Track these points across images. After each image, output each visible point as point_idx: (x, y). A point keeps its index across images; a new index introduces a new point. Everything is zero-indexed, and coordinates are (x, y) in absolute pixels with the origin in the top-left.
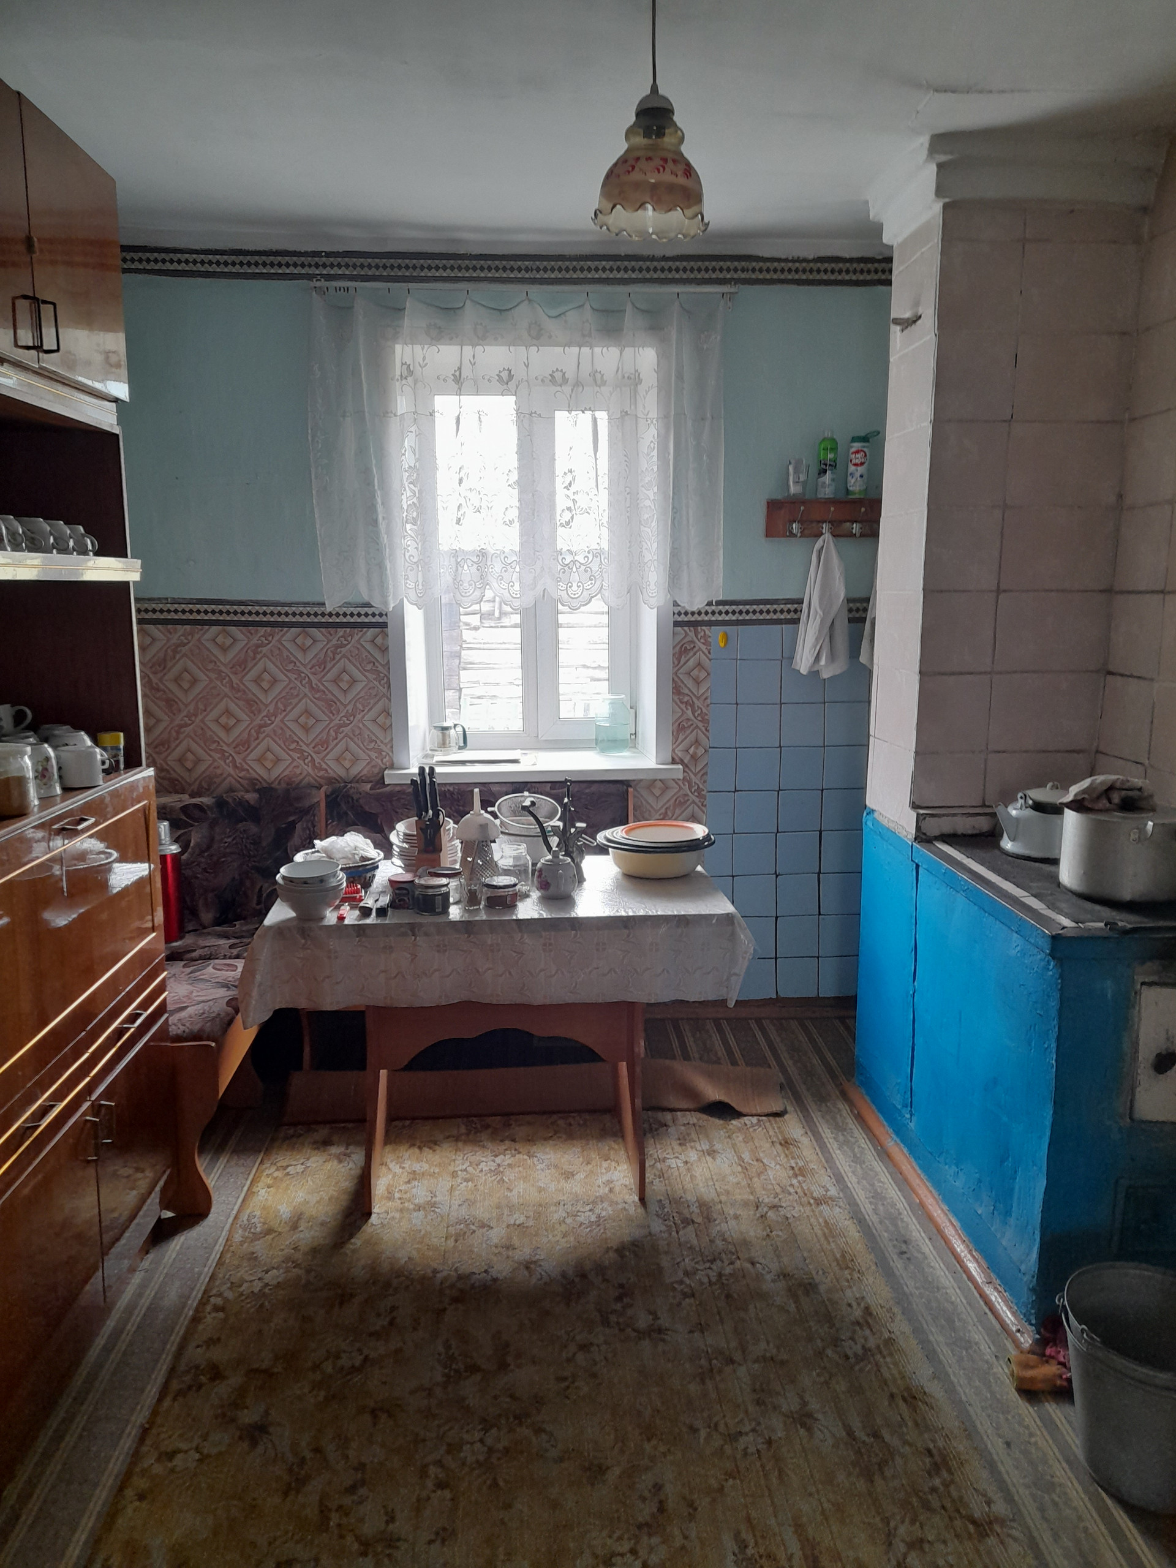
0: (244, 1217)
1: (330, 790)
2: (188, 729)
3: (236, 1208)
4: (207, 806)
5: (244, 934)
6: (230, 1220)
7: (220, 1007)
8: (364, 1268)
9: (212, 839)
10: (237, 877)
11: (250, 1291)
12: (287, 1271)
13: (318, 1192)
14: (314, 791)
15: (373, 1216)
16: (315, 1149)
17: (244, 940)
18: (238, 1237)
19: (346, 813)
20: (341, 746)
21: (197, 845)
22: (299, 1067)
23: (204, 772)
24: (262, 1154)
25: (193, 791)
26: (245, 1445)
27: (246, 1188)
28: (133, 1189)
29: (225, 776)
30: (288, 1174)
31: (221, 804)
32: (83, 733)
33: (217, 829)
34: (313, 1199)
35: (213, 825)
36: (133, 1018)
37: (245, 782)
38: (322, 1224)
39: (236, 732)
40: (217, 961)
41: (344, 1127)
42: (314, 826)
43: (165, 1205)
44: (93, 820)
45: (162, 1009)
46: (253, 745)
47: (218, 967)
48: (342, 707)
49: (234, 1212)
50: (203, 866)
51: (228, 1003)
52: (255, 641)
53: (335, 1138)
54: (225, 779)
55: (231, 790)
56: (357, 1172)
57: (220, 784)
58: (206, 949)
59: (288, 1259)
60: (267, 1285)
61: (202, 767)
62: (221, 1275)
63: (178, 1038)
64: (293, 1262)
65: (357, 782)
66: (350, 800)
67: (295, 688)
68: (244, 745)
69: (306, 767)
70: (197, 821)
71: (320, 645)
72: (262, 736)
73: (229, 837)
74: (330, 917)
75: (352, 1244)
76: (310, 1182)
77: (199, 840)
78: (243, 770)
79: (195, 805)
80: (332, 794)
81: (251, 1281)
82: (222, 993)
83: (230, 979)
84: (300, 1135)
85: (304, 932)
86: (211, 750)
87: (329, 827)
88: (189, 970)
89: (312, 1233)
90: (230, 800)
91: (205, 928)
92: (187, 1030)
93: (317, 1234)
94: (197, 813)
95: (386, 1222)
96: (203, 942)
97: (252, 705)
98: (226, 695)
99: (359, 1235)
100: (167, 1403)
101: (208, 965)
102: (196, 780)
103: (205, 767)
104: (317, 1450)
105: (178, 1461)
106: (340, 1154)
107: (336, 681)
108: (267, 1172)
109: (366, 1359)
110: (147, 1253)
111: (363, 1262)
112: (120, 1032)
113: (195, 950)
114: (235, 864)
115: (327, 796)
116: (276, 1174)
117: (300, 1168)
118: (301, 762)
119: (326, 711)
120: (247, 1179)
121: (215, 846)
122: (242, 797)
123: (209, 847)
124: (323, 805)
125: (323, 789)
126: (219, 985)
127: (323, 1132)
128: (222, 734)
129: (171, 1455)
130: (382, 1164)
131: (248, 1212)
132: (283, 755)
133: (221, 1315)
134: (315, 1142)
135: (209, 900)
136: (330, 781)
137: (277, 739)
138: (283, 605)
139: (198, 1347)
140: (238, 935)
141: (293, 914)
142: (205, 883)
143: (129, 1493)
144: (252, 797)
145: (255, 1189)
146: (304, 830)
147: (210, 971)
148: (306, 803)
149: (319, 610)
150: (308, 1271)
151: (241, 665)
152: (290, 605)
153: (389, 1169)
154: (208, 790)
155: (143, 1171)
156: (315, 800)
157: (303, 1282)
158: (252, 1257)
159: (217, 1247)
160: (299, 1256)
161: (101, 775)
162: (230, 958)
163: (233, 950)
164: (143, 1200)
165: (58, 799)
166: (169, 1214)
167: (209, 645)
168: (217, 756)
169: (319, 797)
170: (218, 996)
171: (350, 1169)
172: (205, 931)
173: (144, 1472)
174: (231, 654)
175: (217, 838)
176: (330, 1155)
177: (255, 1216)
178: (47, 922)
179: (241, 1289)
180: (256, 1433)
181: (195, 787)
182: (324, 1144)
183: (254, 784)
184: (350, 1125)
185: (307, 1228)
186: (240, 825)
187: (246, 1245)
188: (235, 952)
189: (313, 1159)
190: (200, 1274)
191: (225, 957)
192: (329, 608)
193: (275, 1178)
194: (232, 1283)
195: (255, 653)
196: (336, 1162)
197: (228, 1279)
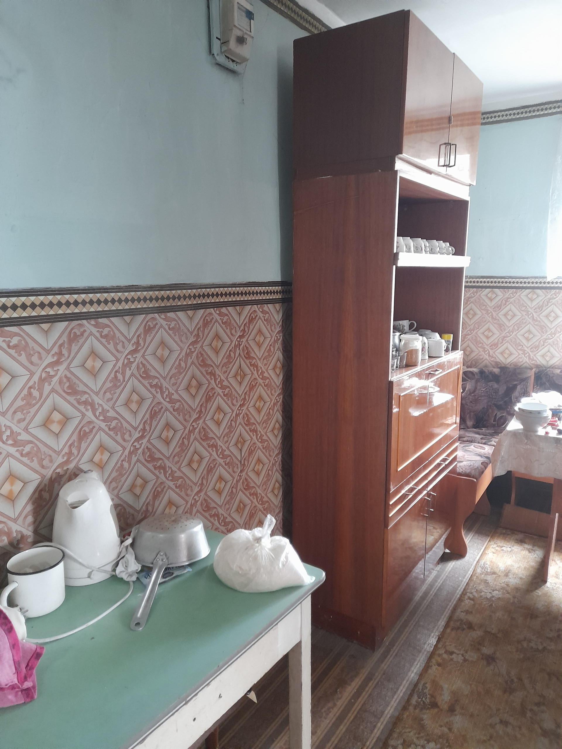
0: (482, 563)
1: (538, 370)
2: (469, 337)
3: (478, 558)
4: (476, 373)
5: (488, 434)
6: (475, 562)
7: (478, 464)
8: (543, 605)
9: (476, 388)
10: (486, 407)
11: (485, 596)
12: (503, 594)
13: (519, 563)
14: (529, 371)
15: (548, 583)
16: (516, 543)
17: (488, 437)
18: (479, 570)
19: (545, 383)
20: (546, 349)
21: (469, 390)
22: (509, 502)
23: (474, 356)
24: (490, 537)
25: (468, 365)
26: (485, 663)
27: (482, 550)
28: (432, 535)
29: (484, 359)
30: (503, 550)
31: (482, 372)
32: (437, 334)
33: (479, 384)
34: (516, 566)
35: (477, 381)
36: (444, 460)
37: (493, 363)
38: (521, 578)
39: (492, 339)
40: (475, 444)
41: (531, 537)
42: (527, 388)
43: (446, 545)
44: (441, 371)
45: (455, 459)
46: (499, 346)
47: (476, 447)
48: (548, 330)
49: (477, 559)
50: (471, 400)
51: (482, 464)
52: (507, 296)
53: (527, 540)
54: (484, 360)
55: (486, 366)
56: (539, 560)
57: (481, 363)
58: (470, 438)
59: (503, 588)
60: (493, 597)
61: (473, 355)
62: (471, 585)
63: (460, 474)
64: (506, 591)
65: (552, 368)
66: (548, 376)
67: (525, 319)
68: (495, 345)
69: (525, 358)
70: (469, 378)
71: (540, 298)
72: (504, 342)
73: (484, 388)
74: (541, 431)
75: (537, 592)
76: (514, 557)
77: (470, 388)
78: (493, 357)
79: (470, 372)
80: (539, 372)
81: (486, 592)
82: (478, 458)
83: (482, 453)
84: (508, 535)
85: (527, 437)
86: (478, 347)
87: (535, 389)
88: (462, 445)
89: (516, 580)
90: (486, 371)
91: (468, 428)
92: (464, 472)
93: (518, 582)
94: (470, 375)
95: (555, 588)
96: (467, 434)
97: (501, 326)
98: (489, 322)
99: (540, 589)
100: (448, 630)
101: (472, 445)
102: (470, 360)
103: (476, 354)
104: (520, 679)
105: (454, 656)
106: (529, 549)
107: (547, 316)
108: (492, 546)
109: (545, 648)
110: (439, 564)
111: (543, 603)
112: (439, 465)
113: (464, 437)
114: (486, 401)
115: (535, 374)
116: (497, 548)
117: (509, 549)
118: (523, 356)
119: (540, 332)
120: (483, 547)
121: (477, 392)
122: (492, 370)
123: (474, 391)
124: (533, 378)
125: (534, 370)
126: (477, 455)
127: (520, 536)
128: (485, 340)
129: (452, 653)
130: (553, 560)
131: (484, 561)
132: (514, 352)
133: (472, 602)
134: (517, 540)
135: (472, 416)
136: (537, 366)
137: (512, 344)
138: (524, 278)
139: (462, 612)
140: (485, 434)
141: (521, 427)
142: (470, 408)
143: (434, 661)
144: (496, 371)
145: (486, 552)
146: (521, 389)
147: (472, 447)
148: (524, 376)
149: (542, 280)
150: (514, 597)
151: (499, 307)
152: (527, 278)
153: (556, 563)
154: (475, 365)
155: (436, 529)
156: (529, 375)
157: (512, 601)
158: (486, 582)
159: (469, 572)
160: (509, 589)
161: (444, 352)
162: (481, 444)
163: (483, 440)
164: (436, 541)
165: (427, 360)
166: (447, 551)
167: (484, 297)
168: (481, 350)
169: (531, 374)
170: (477, 459)
171: (535, 557)
172: (468, 429)
173: (440, 655)
174: (494, 302)
175: (478, 388)
176: (525, 548)
177: (487, 564)
178: (410, 413)
179: (481, 594)
180: (490, 659)
181: (469, 363)
182: (521, 542)
183: (497, 364)
184: (535, 537)
185: (513, 578)
186: (489, 383)
187: (483, 576)
188: (484, 441)
189: (515, 547)
190: (462, 581)
191: (479, 443)
192: (548, 280)
193: (497, 550)
194: (477, 590)
195: (506, 301)
196: (527, 552)
197: (475, 588)
